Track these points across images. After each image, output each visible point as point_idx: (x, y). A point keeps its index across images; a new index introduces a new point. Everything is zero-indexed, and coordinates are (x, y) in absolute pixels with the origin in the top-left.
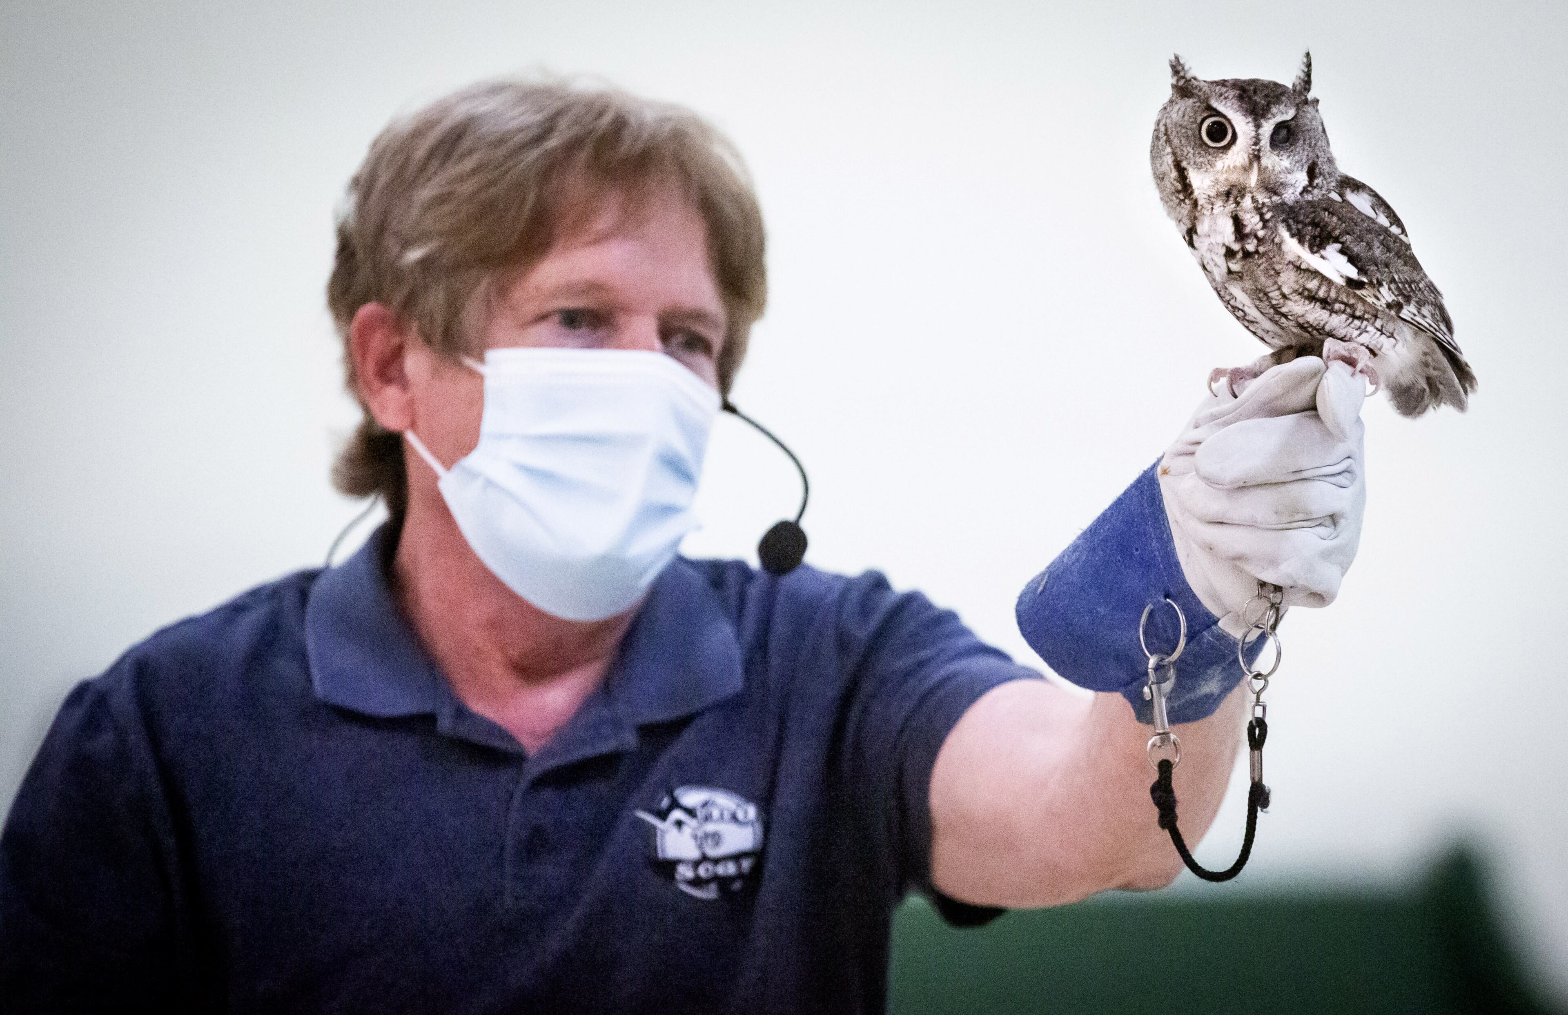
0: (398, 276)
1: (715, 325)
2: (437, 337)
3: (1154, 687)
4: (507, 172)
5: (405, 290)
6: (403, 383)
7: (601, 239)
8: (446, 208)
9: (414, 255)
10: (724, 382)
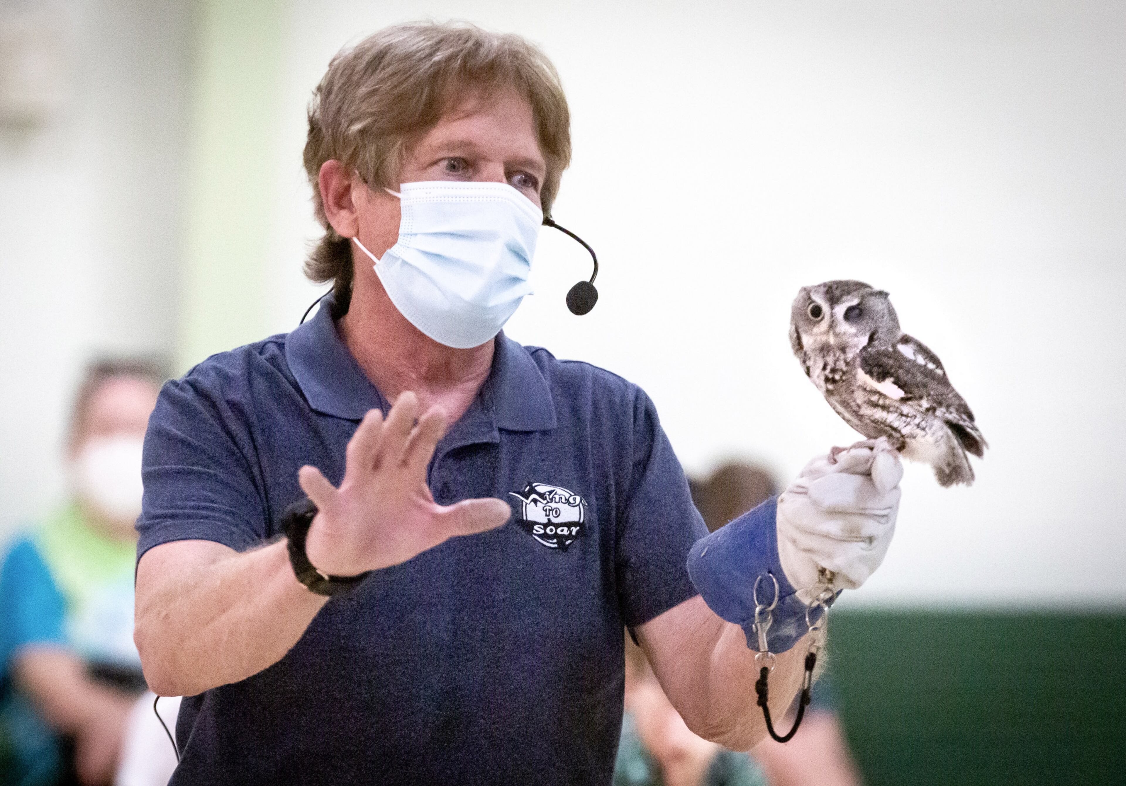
0: (346, 141)
1: (539, 169)
2: (371, 179)
3: (758, 625)
4: (410, 76)
5: (350, 151)
6: (350, 207)
7: (468, 115)
8: (376, 98)
9: (356, 127)
10: (545, 206)
